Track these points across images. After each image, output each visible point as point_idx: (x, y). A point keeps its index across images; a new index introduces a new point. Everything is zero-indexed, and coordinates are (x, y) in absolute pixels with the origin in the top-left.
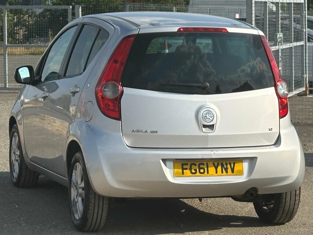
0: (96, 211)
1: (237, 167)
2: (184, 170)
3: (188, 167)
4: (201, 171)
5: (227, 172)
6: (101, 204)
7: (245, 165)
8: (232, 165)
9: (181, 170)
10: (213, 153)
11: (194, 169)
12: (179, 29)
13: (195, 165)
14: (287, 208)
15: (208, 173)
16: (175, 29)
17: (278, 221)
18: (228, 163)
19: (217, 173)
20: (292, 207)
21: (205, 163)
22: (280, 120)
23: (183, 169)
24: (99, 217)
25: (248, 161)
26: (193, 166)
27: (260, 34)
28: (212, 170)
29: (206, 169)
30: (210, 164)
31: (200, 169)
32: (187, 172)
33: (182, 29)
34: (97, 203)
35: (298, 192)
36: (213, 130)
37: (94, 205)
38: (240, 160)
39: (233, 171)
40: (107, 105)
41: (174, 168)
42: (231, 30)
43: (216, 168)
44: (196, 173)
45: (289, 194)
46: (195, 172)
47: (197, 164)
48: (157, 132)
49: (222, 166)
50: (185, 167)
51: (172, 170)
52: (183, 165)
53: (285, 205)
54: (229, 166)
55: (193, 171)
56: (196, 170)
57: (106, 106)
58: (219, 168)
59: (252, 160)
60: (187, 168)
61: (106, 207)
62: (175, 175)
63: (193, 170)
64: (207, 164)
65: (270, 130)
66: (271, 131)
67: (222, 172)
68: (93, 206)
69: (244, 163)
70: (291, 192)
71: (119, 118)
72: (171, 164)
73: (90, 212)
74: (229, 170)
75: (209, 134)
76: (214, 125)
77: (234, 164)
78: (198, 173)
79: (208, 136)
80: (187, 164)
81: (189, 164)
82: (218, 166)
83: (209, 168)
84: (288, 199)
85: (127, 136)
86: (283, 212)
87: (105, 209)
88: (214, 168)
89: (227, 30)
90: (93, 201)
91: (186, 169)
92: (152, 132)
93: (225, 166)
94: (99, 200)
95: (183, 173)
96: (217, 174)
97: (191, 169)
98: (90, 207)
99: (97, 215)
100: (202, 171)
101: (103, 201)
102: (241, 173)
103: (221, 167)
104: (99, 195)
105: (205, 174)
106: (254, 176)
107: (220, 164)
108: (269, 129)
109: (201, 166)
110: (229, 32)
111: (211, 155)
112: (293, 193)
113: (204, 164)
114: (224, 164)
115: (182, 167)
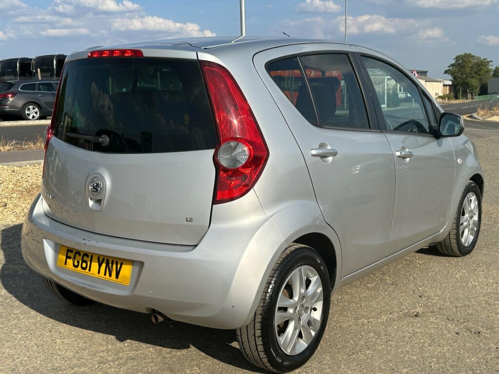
2: (68, 259)
3: (73, 255)
5: (110, 276)
8: (119, 266)
9: (65, 257)
13: (80, 255)
15: (90, 270)
18: (115, 262)
19: (99, 273)
21: (90, 255)
22: (214, 206)
23: (68, 257)
26: (77, 255)
28: (95, 266)
29: (89, 263)
30: (95, 258)
31: (83, 261)
32: (70, 262)
36: (101, 207)
39: (117, 276)
41: (60, 253)
42: (147, 53)
43: (100, 266)
47: (82, 253)
49: (107, 264)
50: (70, 254)
51: (58, 255)
52: (68, 251)
54: (114, 266)
55: (76, 264)
56: (78, 262)
58: (104, 265)
59: (139, 264)
62: (58, 263)
63: (76, 261)
64: (92, 257)
67: (105, 274)
74: (114, 273)
76: (102, 199)
77: (122, 264)
78: (79, 268)
80: (72, 251)
81: (74, 252)
82: (102, 263)
83: (92, 263)
88: (97, 264)
91: (70, 258)
93: (110, 265)
95: (65, 263)
96: (98, 275)
97: (74, 259)
100: (84, 265)
102: (126, 281)
105: (86, 270)
107: (105, 261)
108: (187, 220)
109: (85, 258)
110: (144, 56)
113: (88, 257)
114: (110, 262)
115: (67, 254)
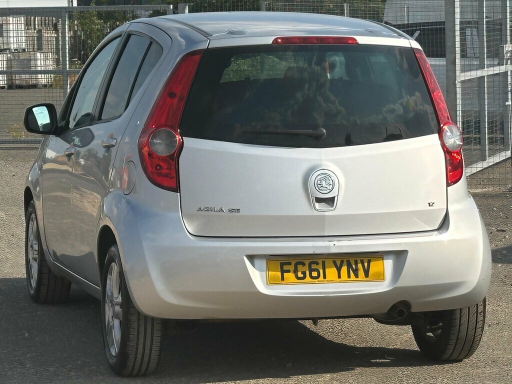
0: (141, 341)
1: (375, 267)
2: (285, 274)
3: (292, 268)
4: (313, 275)
5: (357, 276)
6: (149, 330)
7: (388, 264)
8: (366, 264)
9: (280, 273)
10: (332, 244)
11: (302, 272)
12: (276, 40)
13: (304, 264)
14: (463, 333)
15: (325, 277)
16: (269, 41)
17: (450, 357)
18: (359, 262)
19: (339, 277)
20: (471, 333)
21: (320, 261)
22: (448, 188)
23: (283, 272)
24: (147, 351)
25: (392, 256)
26: (300, 267)
27: (413, 47)
28: (331, 272)
29: (321, 271)
30: (329, 262)
31: (311, 271)
32: (290, 276)
33: (280, 40)
34: (142, 329)
35: (481, 308)
36: (333, 206)
37: (138, 333)
38: (379, 255)
39: (367, 275)
40: (158, 167)
41: (268, 270)
42: (362, 40)
43: (339, 270)
44: (304, 278)
45: (465, 311)
46: (302, 276)
47: (307, 263)
48: (238, 210)
49: (349, 266)
50: (286, 268)
51: (264, 273)
52: (282, 265)
53: (459, 330)
54: (360, 266)
55: (300, 275)
56: (304, 273)
57: (156, 168)
58: (344, 269)
59: (400, 255)
60: (290, 270)
61: (157, 334)
62: (271, 282)
63: (300, 273)
64: (324, 263)
65: (430, 206)
66: (431, 208)
67: (349, 276)
68: (136, 334)
69: (385, 261)
70: (469, 308)
71: (176, 189)
72: (263, 263)
73: (131, 345)
74: (361, 273)
75: (327, 213)
76: (334, 197)
77: (369, 262)
78: (308, 278)
79: (324, 216)
80: (290, 264)
81: (293, 264)
82: (341, 266)
83: (326, 270)
84: (465, 319)
85: (191, 217)
86: (457, 342)
87: (157, 339)
88: (335, 268)
89: (356, 40)
90: (136, 326)
91: (288, 271)
92: (231, 211)
93: (354, 266)
94: (146, 324)
95: (283, 279)
96: (340, 280)
97: (296, 272)
98: (130, 336)
99: (144, 349)
100: (315, 274)
101: (153, 324)
102: (380, 277)
103: (346, 267)
104: (146, 316)
105: (320, 279)
106: (404, 282)
107: (345, 263)
108: (429, 204)
109: (314, 266)
110: (359, 43)
111: (329, 247)
112: (473, 310)
113: (317, 263)
114: (353, 263)
115: (282, 268)
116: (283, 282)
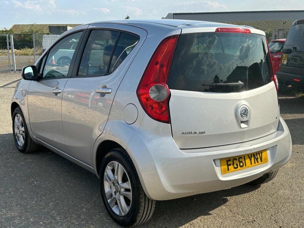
2: (229, 167)
3: (231, 162)
4: (241, 165)
5: (258, 162)
8: (260, 154)
13: (236, 160)
15: (246, 165)
18: (258, 154)
19: (251, 164)
23: (228, 165)
28: (248, 161)
29: (244, 162)
30: (246, 157)
31: (240, 162)
32: (231, 167)
39: (261, 160)
41: (221, 165)
43: (251, 160)
44: (237, 168)
47: (238, 158)
48: (205, 132)
50: (229, 163)
51: (220, 168)
52: (227, 161)
54: (258, 156)
55: (236, 166)
56: (237, 165)
58: (253, 158)
59: (274, 148)
62: (223, 173)
64: (244, 158)
67: (255, 163)
74: (259, 160)
76: (248, 120)
77: (262, 154)
78: (239, 167)
79: (244, 131)
80: (230, 160)
81: (232, 160)
82: (251, 157)
83: (246, 161)
88: (249, 159)
89: (250, 31)
91: (230, 165)
93: (256, 156)
97: (233, 164)
100: (241, 164)
102: (266, 161)
105: (244, 167)
107: (253, 156)
109: (241, 160)
110: (252, 32)
113: (242, 158)
114: (255, 155)
115: (227, 163)
116: (229, 171)
